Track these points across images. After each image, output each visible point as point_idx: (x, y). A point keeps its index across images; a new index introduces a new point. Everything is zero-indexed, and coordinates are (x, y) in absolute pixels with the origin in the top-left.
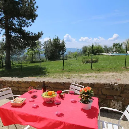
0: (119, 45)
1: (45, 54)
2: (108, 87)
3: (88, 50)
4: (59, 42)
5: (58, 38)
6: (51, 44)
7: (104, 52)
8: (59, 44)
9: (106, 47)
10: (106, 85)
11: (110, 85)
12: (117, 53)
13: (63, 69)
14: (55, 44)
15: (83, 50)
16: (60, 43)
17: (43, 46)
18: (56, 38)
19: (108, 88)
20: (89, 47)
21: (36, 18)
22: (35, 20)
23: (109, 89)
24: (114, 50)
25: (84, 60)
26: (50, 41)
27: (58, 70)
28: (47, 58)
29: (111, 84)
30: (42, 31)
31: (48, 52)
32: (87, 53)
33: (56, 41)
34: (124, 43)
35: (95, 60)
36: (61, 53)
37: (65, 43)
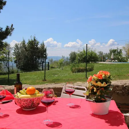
0: (118, 51)
1: (15, 62)
2: (121, 90)
3: (78, 56)
4: (37, 46)
5: (35, 40)
6: (25, 48)
7: (99, 60)
8: (37, 48)
9: (101, 53)
10: (117, 88)
11: (123, 87)
12: (116, 61)
13: (45, 80)
14: (31, 48)
15: (71, 58)
16: (39, 46)
17: (13, 51)
18: (33, 39)
19: (120, 92)
20: (78, 53)
21: (3, 7)
22: (2, 9)
23: (123, 94)
24: (112, 57)
25: (74, 69)
26: (24, 44)
27: (37, 81)
28: (18, 68)
29: (126, 86)
30: (12, 25)
31: (20, 59)
32: (76, 61)
33: (33, 44)
34: (124, 48)
35: (89, 68)
36: (40, 61)
37: (45, 47)
